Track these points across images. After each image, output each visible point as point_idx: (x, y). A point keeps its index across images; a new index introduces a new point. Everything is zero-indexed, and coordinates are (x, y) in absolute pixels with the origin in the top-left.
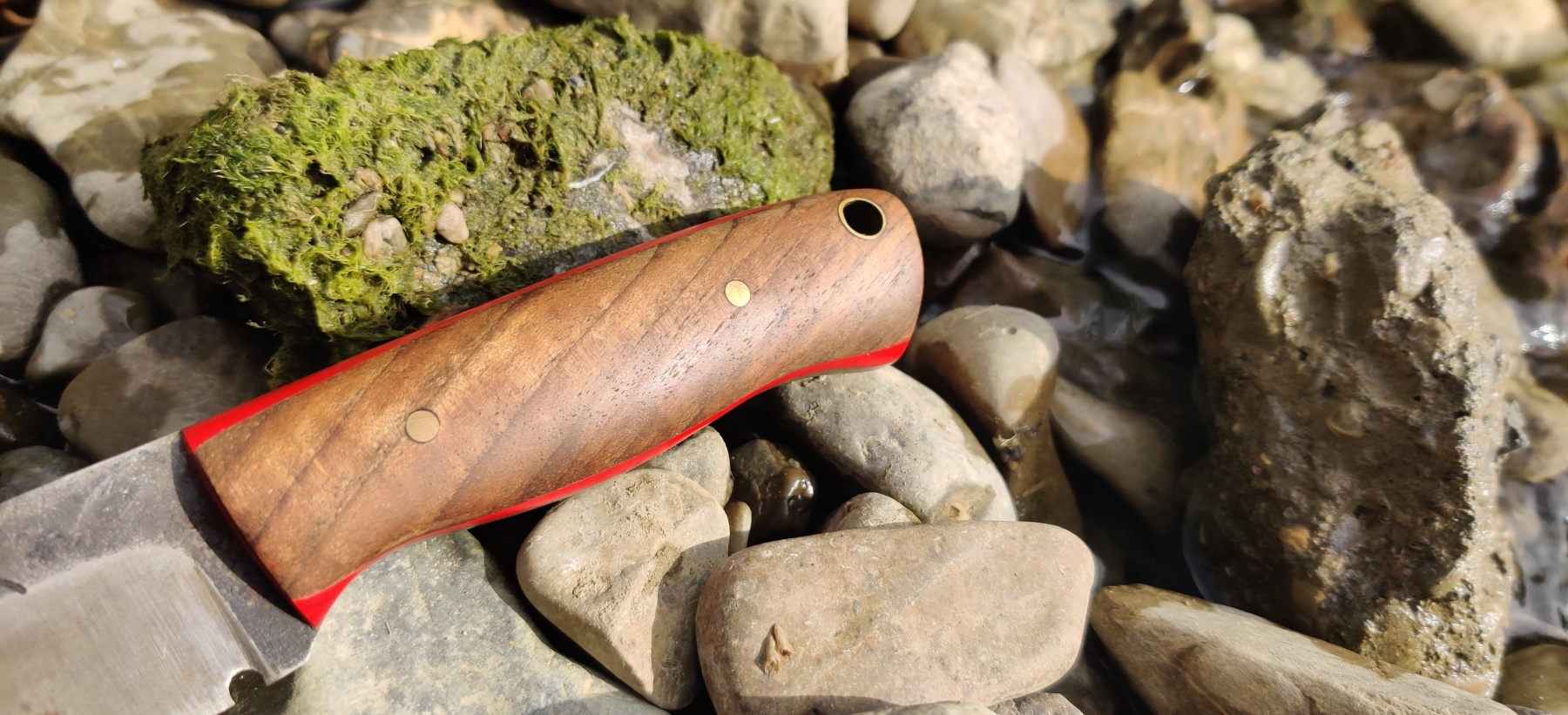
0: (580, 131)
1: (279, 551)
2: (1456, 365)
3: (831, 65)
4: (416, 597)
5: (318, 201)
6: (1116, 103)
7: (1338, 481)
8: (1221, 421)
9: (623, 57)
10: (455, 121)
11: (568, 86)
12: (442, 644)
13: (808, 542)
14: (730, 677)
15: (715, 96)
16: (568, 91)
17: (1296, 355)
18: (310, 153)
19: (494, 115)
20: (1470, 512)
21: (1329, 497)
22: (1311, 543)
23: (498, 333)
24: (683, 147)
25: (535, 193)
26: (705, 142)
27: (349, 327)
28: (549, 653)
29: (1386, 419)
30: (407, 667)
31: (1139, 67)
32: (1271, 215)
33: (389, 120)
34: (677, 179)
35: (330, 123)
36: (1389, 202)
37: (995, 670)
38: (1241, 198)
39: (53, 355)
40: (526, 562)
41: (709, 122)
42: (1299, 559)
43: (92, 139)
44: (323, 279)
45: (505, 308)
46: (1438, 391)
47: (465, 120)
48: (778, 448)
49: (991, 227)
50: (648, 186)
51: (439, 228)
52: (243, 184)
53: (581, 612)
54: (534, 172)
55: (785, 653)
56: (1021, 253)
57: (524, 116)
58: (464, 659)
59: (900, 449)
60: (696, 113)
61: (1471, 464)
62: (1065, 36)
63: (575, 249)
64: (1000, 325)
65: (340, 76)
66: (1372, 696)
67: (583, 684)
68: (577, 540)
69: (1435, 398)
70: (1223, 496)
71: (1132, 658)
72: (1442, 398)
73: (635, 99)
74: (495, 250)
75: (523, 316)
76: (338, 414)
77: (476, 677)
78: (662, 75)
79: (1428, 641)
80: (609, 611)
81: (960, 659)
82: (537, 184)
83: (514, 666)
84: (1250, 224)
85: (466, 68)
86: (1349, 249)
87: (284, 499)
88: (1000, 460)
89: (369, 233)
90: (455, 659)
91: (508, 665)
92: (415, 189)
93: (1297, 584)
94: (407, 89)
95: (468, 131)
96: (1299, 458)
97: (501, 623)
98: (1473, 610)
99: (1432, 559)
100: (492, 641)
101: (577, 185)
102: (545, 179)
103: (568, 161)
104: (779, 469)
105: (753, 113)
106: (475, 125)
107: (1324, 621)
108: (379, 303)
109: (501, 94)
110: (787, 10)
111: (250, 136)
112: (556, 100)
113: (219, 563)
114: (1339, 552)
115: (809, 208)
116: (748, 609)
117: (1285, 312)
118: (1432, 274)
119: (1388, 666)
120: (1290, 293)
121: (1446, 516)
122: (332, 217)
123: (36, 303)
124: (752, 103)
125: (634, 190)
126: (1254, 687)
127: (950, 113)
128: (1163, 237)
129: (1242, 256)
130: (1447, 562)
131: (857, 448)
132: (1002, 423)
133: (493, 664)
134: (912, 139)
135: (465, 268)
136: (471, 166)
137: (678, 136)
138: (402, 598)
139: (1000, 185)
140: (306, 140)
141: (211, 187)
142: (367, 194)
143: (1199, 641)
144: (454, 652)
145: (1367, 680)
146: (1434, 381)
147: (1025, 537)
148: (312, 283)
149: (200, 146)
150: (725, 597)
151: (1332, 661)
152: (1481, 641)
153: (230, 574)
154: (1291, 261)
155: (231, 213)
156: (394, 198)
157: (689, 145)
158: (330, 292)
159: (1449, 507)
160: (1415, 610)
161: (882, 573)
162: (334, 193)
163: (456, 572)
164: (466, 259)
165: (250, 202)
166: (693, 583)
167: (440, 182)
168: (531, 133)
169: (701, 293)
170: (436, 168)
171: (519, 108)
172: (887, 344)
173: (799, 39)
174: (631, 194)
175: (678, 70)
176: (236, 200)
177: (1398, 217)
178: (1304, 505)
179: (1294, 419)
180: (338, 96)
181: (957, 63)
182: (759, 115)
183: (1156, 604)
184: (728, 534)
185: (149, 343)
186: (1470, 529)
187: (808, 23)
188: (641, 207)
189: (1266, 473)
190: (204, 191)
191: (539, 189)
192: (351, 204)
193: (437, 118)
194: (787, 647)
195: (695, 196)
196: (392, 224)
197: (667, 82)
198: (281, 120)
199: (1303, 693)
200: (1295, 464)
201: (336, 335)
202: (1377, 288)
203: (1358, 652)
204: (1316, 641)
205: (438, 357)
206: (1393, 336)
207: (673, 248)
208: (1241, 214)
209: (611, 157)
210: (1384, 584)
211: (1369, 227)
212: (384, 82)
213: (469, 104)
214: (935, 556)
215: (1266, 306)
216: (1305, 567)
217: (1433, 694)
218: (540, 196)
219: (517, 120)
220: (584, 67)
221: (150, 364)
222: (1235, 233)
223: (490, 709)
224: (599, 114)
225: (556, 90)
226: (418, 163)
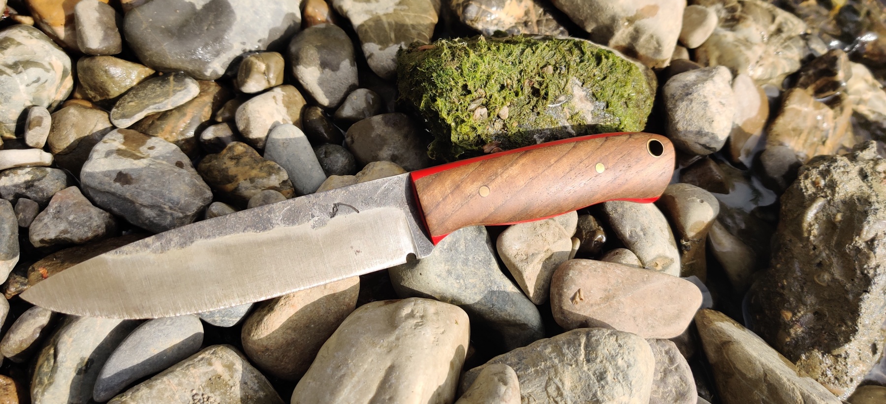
0: (558, 86)
1: (433, 220)
2: (872, 272)
3: (663, 61)
4: (462, 241)
5: (463, 97)
6: (787, 102)
7: (810, 300)
8: (773, 261)
9: (582, 61)
10: (515, 76)
11: (559, 69)
12: (467, 259)
13: (599, 264)
14: (560, 301)
15: (612, 81)
16: (558, 71)
17: (812, 247)
18: (465, 81)
19: (529, 76)
20: (857, 328)
21: (805, 305)
22: (791, 318)
23: (515, 165)
24: (594, 100)
25: (535, 106)
26: (603, 99)
27: (461, 142)
28: (501, 273)
29: (837, 283)
30: (455, 264)
31: (805, 86)
32: (822, 190)
33: (493, 73)
34: (588, 111)
35: (474, 71)
36: (873, 199)
37: (652, 327)
38: (811, 179)
39: (347, 111)
40: (501, 241)
41: (607, 92)
42: (785, 323)
43: (370, 27)
44: (457, 124)
45: (519, 155)
46: (861, 279)
47: (519, 76)
48: (596, 220)
49: (708, 152)
50: (577, 111)
51: (499, 113)
52: (440, 85)
53: (516, 264)
54: (537, 99)
55: (581, 299)
56: (718, 162)
57: (540, 79)
58: (473, 266)
59: (643, 236)
60: (603, 87)
61: (863, 311)
62: (774, 66)
63: (543, 130)
64: (698, 197)
65: (480, 51)
66: (789, 380)
67: (510, 287)
68: (520, 238)
69: (859, 282)
70: (765, 289)
71: (706, 337)
72: (862, 283)
73: (582, 78)
74: (515, 124)
75: (524, 160)
76: (460, 181)
77: (475, 274)
78: (595, 71)
79: (824, 369)
80: (525, 266)
81: (641, 319)
82: (537, 103)
83: (489, 274)
84: (811, 190)
86: (848, 213)
87: (438, 205)
88: (681, 249)
89: (476, 111)
90: (470, 266)
92: (496, 99)
93: (781, 331)
94: (502, 62)
95: (519, 81)
96: (799, 286)
97: (487, 258)
98: (847, 363)
99: (836, 340)
101: (551, 106)
102: (540, 102)
103: (551, 97)
104: (595, 229)
105: (625, 91)
106: (522, 79)
107: (786, 349)
108: (472, 135)
109: (534, 69)
110: (652, 36)
111: (446, 69)
112: (553, 74)
113: (412, 218)
114: (802, 325)
115: (636, 139)
116: (573, 281)
117: (813, 230)
118: (877, 234)
119: (803, 372)
120: (817, 223)
121: (847, 326)
122: (466, 104)
123: (344, 90)
124: (626, 87)
125: (571, 111)
126: (747, 363)
127: (706, 103)
128: (783, 172)
129: (803, 202)
130: (842, 343)
131: (627, 230)
132: (686, 235)
133: (482, 271)
134: (687, 109)
135: (504, 129)
136: (517, 94)
137: (594, 95)
138: (457, 241)
139: (718, 138)
140: (465, 75)
141: (428, 81)
142: (480, 98)
143: (733, 340)
144: (470, 263)
145: (791, 374)
146: (861, 276)
147: (679, 284)
148: (453, 124)
149: (427, 66)
150: (566, 274)
151: (781, 364)
152: (847, 376)
153: (414, 222)
154: (822, 211)
155: (432, 93)
156: (488, 101)
157: (597, 99)
158: (458, 129)
159: (850, 323)
160: (823, 355)
161: (622, 282)
162: (468, 96)
163: (477, 236)
164: (505, 125)
165: (439, 91)
166: (554, 264)
167: (504, 98)
168: (541, 85)
169: (587, 165)
170: (505, 93)
171: (539, 76)
172: (650, 197)
173: (653, 48)
174: (569, 113)
175: (601, 70)
176: (435, 89)
177: (873, 207)
178: (794, 304)
179: (802, 270)
180: (480, 61)
181: (717, 78)
182: (627, 91)
183: (722, 321)
184: (570, 250)
185: (383, 119)
186: (855, 334)
187: (659, 44)
188: (572, 118)
189: (783, 287)
190: (425, 82)
191: (537, 105)
192: (473, 100)
193: (511, 74)
194: (582, 297)
195: (593, 118)
196: (485, 110)
197: (596, 74)
198: (458, 65)
199: (764, 371)
200: (796, 287)
201: (455, 143)
202: (853, 233)
203: (795, 364)
204: (780, 355)
205: (494, 169)
206: (853, 253)
207: (581, 144)
208: (809, 186)
209: (566, 98)
210: (815, 343)
211: (860, 208)
212: (495, 57)
213: (522, 71)
214: (643, 281)
215: (805, 225)
216: (786, 327)
217: (814, 388)
218: (537, 108)
219: (537, 79)
220: (567, 63)
221: (381, 127)
222: (803, 193)
223: (477, 286)
224: (567, 81)
225: (554, 70)
226: (499, 89)
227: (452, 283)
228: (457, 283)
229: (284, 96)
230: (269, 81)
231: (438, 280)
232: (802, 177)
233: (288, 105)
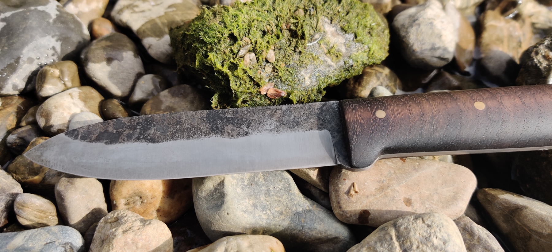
0: (311, 26)
3: (386, 7)
4: (260, 175)
5: (231, 46)
6: (485, 21)
9: (326, 2)
10: (273, 22)
11: (309, 11)
12: (268, 191)
15: (354, 15)
16: (308, 13)
18: (231, 30)
19: (285, 20)
24: (344, 32)
25: (296, 47)
26: (351, 31)
28: (301, 195)
30: (258, 197)
31: (493, 9)
33: (253, 21)
34: (341, 43)
35: (236, 21)
38: (541, 54)
39: (138, 95)
41: (352, 24)
43: (147, 28)
47: (276, 22)
49: (443, 63)
50: (331, 45)
51: (267, 57)
52: (208, 41)
54: (296, 40)
56: (452, 73)
57: (296, 21)
58: (275, 196)
60: (348, 21)
71: (494, 212)
73: (329, 16)
74: (283, 65)
77: (279, 201)
78: (338, 8)
82: (297, 44)
84: (545, 64)
85: (277, 5)
89: (246, 57)
90: (273, 195)
91: (290, 198)
92: (261, 44)
94: (259, 11)
95: (277, 26)
97: (287, 185)
100: (284, 190)
101: (309, 44)
102: (299, 42)
103: (307, 36)
105: (367, 22)
106: (279, 23)
108: (248, 80)
109: (288, 13)
111: (211, 25)
112: (304, 15)
122: (236, 51)
123: (132, 78)
124: (366, 18)
125: (326, 46)
126: (540, 222)
127: (431, 23)
129: (541, 75)
133: (285, 198)
134: (417, 32)
136: (278, 37)
137: (342, 29)
138: (256, 175)
139: (448, 49)
140: (228, 26)
141: (197, 41)
142: (246, 45)
143: (520, 207)
144: (272, 193)
148: (229, 72)
149: (194, 29)
155: (203, 50)
156: (254, 47)
157: (346, 32)
162: (236, 43)
164: (274, 68)
165: (209, 47)
167: (268, 42)
168: (297, 27)
170: (267, 37)
171: (293, 18)
174: (326, 47)
175: (343, 6)
176: (205, 46)
180: (238, 13)
181: (432, 6)
182: (369, 22)
183: (503, 194)
185: (169, 92)
188: (329, 52)
190: (195, 43)
191: (297, 46)
192: (241, 47)
193: (268, 21)
195: (347, 49)
196: (253, 55)
197: (340, 11)
198: (220, 20)
201: (235, 90)
208: (542, 60)
209: (320, 35)
212: (251, 9)
213: (277, 17)
218: (298, 47)
219: (293, 22)
220: (314, 5)
221: (169, 99)
222: (539, 67)
223: (284, 212)
224: (318, 21)
225: (305, 12)
226: (261, 35)
227: (259, 216)
228: (264, 214)
229: (80, 93)
230: (65, 84)
231: (246, 215)
232: (533, 55)
233: (85, 99)
